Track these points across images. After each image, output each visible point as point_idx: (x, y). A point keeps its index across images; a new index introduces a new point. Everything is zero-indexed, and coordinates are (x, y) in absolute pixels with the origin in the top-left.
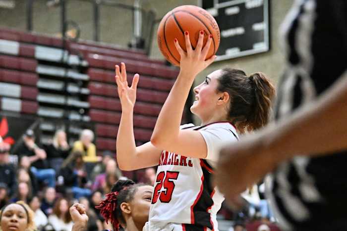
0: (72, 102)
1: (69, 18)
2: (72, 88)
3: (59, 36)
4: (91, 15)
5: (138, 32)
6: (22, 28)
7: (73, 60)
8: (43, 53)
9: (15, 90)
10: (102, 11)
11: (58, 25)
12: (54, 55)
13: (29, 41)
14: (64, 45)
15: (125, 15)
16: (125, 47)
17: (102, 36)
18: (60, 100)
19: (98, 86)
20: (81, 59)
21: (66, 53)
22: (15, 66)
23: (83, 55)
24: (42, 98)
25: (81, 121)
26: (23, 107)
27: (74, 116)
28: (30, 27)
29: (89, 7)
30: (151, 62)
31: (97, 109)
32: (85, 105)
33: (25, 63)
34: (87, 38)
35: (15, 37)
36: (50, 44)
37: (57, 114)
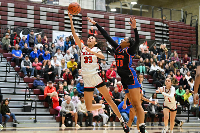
0: (164, 36)
1: (163, 14)
2: (164, 33)
3: (161, 19)
4: (170, 13)
5: (182, 18)
6: (151, 17)
7: (165, 25)
8: (156, 23)
9: (149, 34)
10: (172, 12)
11: (160, 16)
12: (159, 24)
13: (153, 21)
14: (162, 21)
15: (179, 13)
16: (179, 22)
17: (172, 19)
18: (161, 36)
19: (172, 32)
20: (167, 25)
21: (163, 23)
22: (149, 27)
23: (167, 24)
24: (156, 36)
25: (167, 41)
26: (151, 38)
27: (165, 40)
28: (153, 17)
29: (169, 11)
30: (186, 25)
31: (171, 38)
32: (168, 37)
33: (151, 26)
34: (168, 19)
35: (149, 19)
36: (159, 21)
37: (160, 40)
